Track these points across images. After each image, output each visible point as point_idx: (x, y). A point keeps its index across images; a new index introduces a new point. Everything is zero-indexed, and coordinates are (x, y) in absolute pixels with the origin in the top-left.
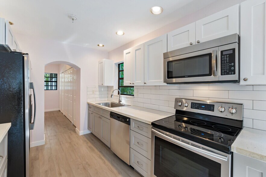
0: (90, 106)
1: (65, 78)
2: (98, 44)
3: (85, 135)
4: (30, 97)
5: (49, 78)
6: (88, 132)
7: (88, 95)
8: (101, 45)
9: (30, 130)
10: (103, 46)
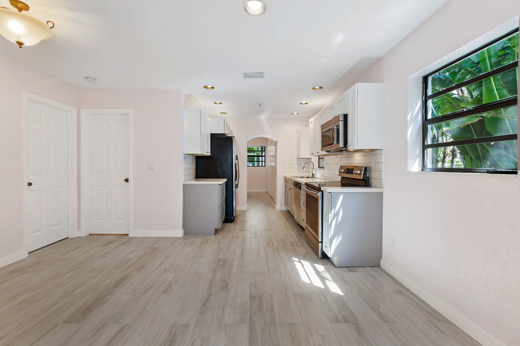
0: (286, 180)
1: (271, 151)
2: (293, 113)
3: (281, 211)
4: (236, 164)
5: (260, 152)
6: (284, 208)
7: (285, 169)
8: (295, 113)
9: (236, 189)
10: (298, 114)
